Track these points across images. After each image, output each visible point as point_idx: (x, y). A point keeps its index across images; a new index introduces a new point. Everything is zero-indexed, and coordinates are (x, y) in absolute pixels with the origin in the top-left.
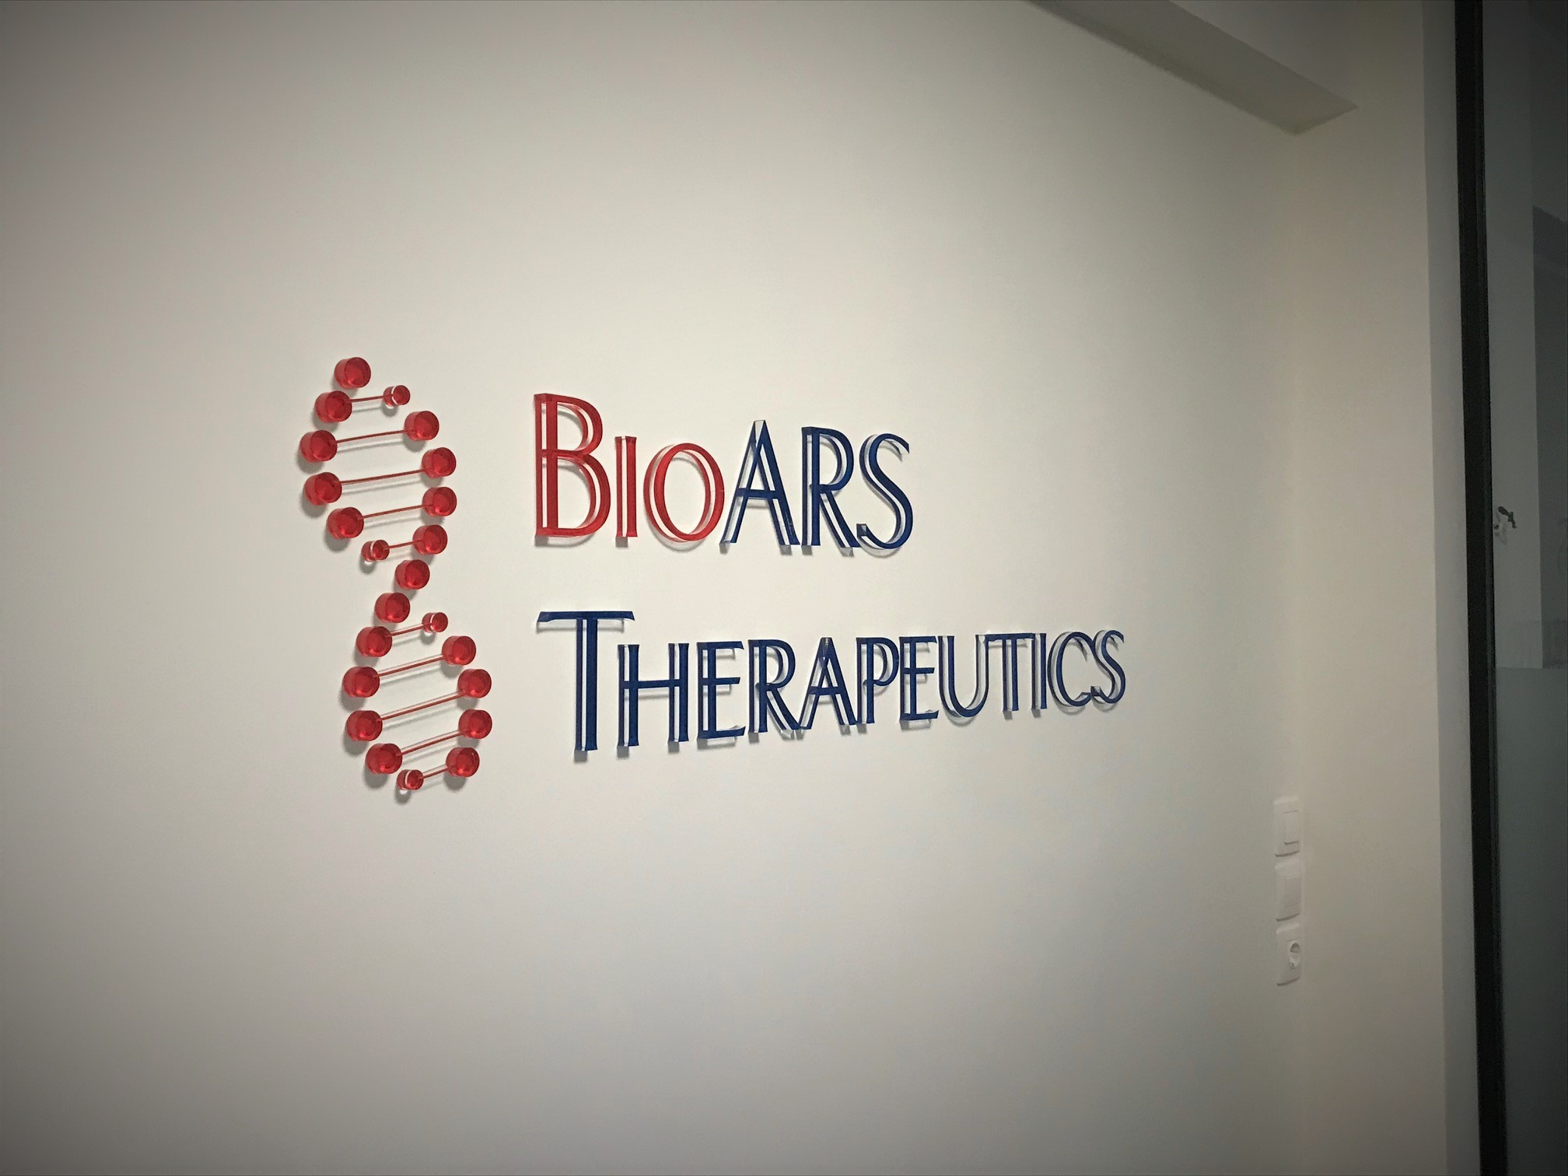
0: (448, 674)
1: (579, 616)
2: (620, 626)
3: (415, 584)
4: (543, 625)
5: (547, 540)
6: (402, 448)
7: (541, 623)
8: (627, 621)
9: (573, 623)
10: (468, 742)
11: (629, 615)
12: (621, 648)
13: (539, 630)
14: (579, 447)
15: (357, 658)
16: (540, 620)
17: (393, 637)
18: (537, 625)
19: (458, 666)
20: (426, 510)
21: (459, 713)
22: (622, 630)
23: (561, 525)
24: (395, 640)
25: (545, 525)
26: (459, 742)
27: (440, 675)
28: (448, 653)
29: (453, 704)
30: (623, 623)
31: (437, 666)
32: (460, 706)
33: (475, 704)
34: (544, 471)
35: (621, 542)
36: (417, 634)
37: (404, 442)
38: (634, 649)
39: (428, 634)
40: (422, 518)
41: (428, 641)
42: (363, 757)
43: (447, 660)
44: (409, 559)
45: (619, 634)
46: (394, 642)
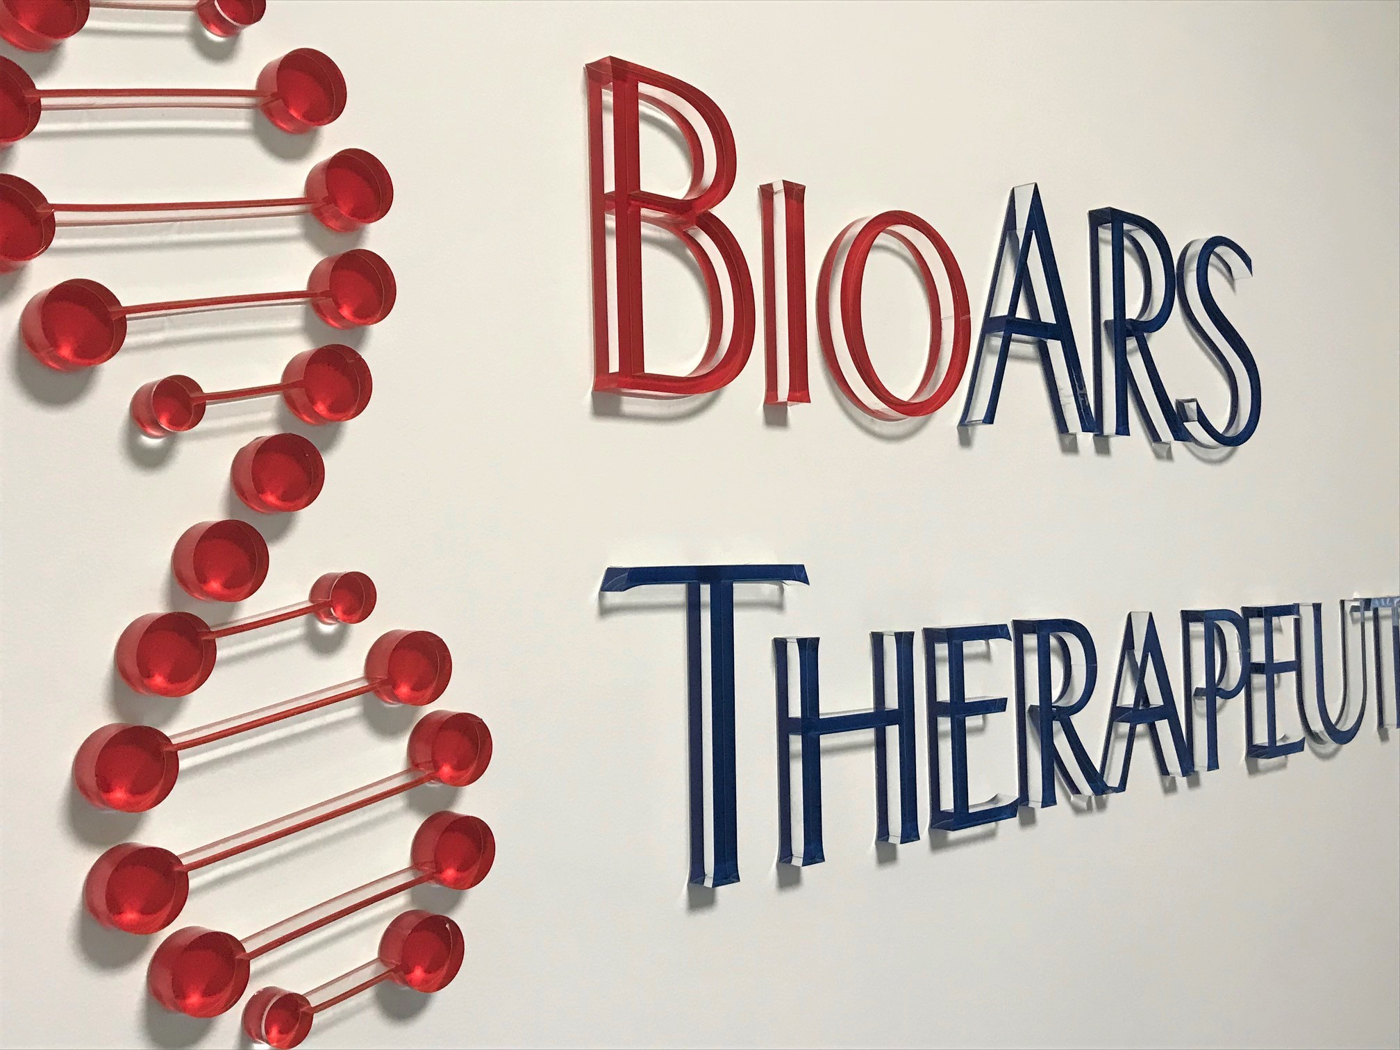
0: (383, 728)
1: (691, 576)
2: (775, 598)
3: (284, 498)
4: (614, 598)
5: (619, 403)
6: (250, 148)
7: (608, 594)
8: (791, 587)
9: (677, 592)
10: (433, 897)
11: (797, 573)
12: (780, 646)
13: (605, 611)
14: (687, 195)
15: (117, 701)
16: (605, 588)
17: (220, 642)
18: (601, 597)
19: (409, 707)
20: (318, 309)
21: (414, 823)
22: (779, 606)
23: (650, 368)
24: (225, 648)
25: (614, 366)
26: (414, 900)
27: (360, 733)
28: (381, 675)
29: (398, 802)
30: (782, 590)
31: (351, 709)
32: (413, 805)
33: (453, 799)
34: (611, 245)
35: (775, 413)
36: (296, 628)
37: (257, 132)
38: (809, 647)
39: (327, 628)
40: (307, 330)
41: (325, 646)
42: (139, 973)
43: (377, 692)
44: (270, 432)
45: (772, 615)
46: (220, 654)
